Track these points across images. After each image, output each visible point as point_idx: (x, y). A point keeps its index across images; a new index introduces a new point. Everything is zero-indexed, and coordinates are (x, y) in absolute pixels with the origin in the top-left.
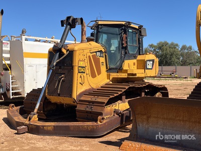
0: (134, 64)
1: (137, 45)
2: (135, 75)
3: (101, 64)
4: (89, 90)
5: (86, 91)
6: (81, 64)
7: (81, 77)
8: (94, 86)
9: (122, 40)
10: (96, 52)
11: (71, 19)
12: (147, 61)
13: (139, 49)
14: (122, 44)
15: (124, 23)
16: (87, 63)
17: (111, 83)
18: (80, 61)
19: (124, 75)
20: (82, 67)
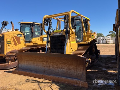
0: (38, 39)
1: (40, 31)
2: (37, 43)
3: (21, 40)
4: (14, 50)
5: (11, 51)
6: (8, 40)
7: (8, 45)
8: (17, 49)
9: (31, 30)
10: (17, 35)
11: (5, 22)
12: (44, 38)
13: (41, 33)
14: (32, 31)
15: (32, 23)
16: (12, 39)
17: (26, 47)
18: (7, 39)
19: (32, 44)
20: (9, 41)
